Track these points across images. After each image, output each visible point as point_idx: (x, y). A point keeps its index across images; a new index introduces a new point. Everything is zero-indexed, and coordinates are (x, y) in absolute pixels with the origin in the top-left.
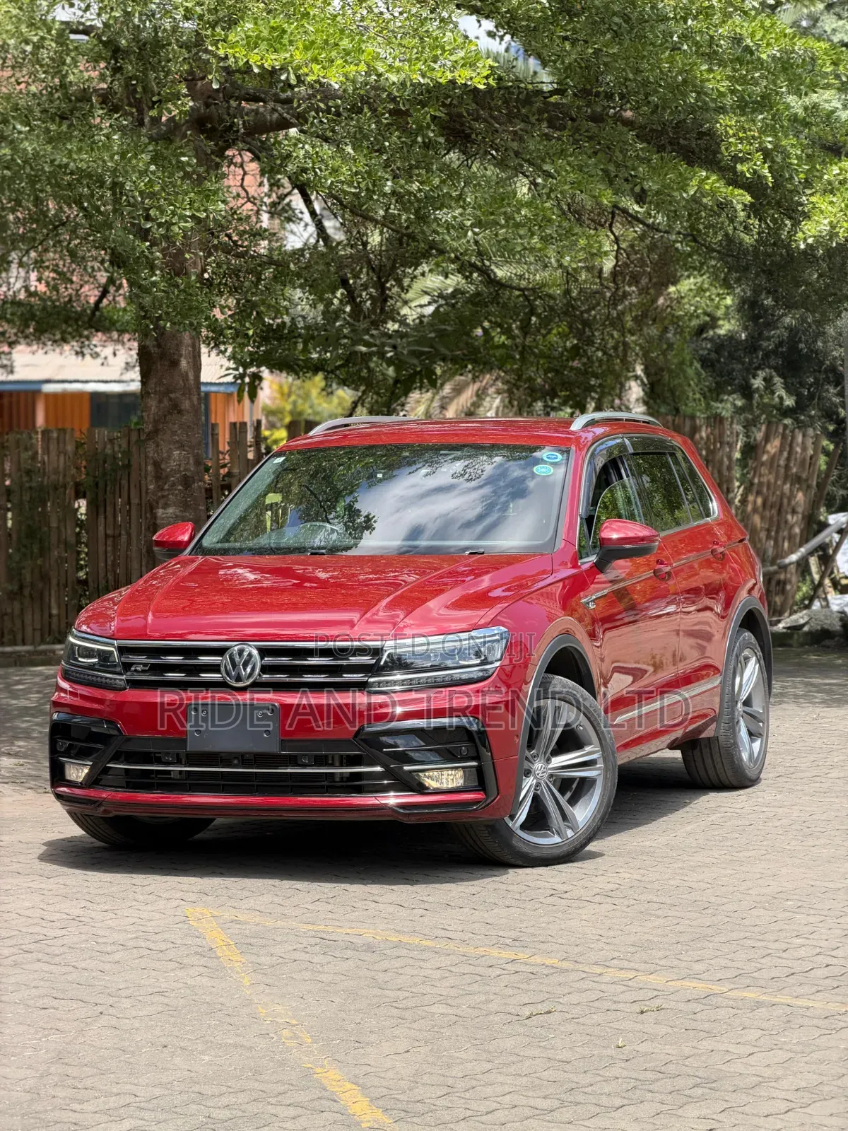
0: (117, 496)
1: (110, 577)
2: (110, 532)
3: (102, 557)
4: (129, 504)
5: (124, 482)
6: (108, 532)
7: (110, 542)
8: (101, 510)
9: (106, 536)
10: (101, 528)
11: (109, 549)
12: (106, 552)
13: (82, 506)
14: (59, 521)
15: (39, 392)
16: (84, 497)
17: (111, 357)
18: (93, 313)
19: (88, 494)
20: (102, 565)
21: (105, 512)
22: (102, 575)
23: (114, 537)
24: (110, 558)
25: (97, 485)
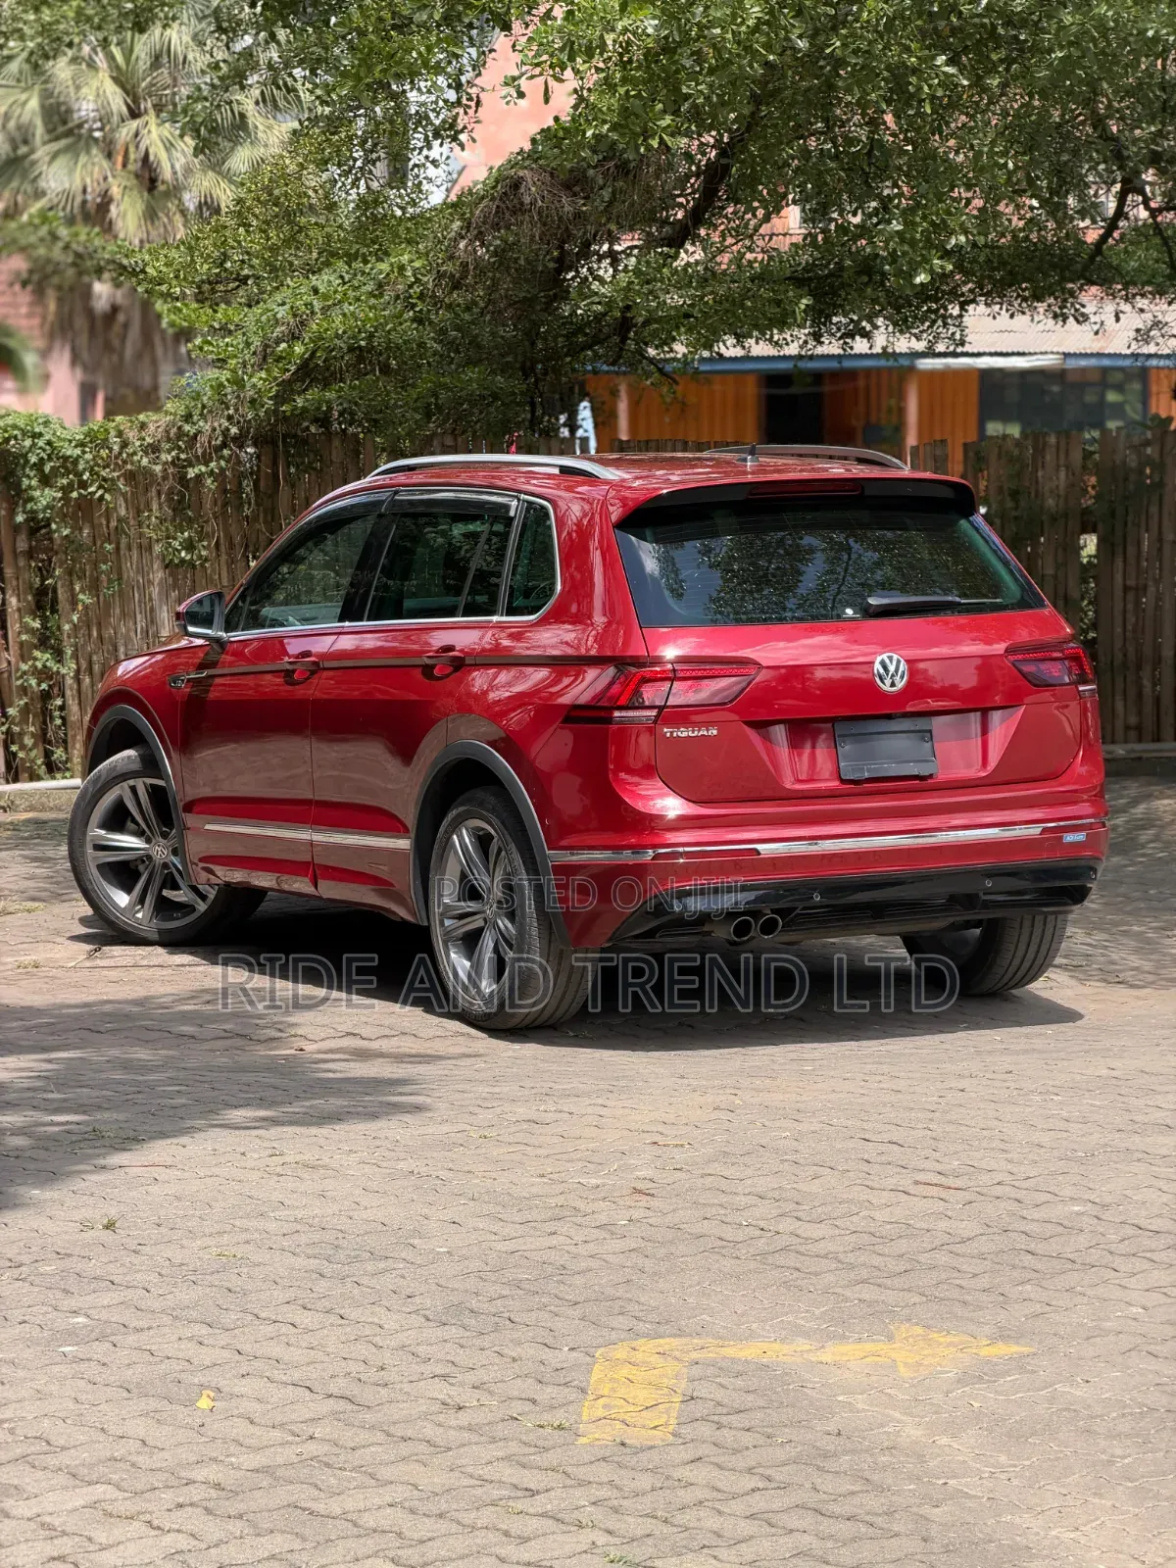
0: (1143, 530)
1: (1131, 649)
2: (1131, 582)
3: (1118, 620)
4: (1160, 540)
5: (1154, 509)
6: (1128, 583)
7: (1131, 596)
8: (1120, 550)
9: (1126, 589)
10: (1119, 578)
11: (1130, 606)
12: (1125, 611)
13: (1090, 544)
14: (1057, 568)
15: (912, 369)
16: (1094, 531)
17: (1110, 320)
18: (1092, 258)
19: (1100, 526)
20: (1119, 630)
21: (1125, 553)
22: (1118, 644)
23: (1137, 589)
24: (1131, 619)
25: (1113, 514)
